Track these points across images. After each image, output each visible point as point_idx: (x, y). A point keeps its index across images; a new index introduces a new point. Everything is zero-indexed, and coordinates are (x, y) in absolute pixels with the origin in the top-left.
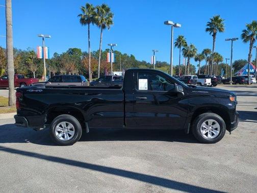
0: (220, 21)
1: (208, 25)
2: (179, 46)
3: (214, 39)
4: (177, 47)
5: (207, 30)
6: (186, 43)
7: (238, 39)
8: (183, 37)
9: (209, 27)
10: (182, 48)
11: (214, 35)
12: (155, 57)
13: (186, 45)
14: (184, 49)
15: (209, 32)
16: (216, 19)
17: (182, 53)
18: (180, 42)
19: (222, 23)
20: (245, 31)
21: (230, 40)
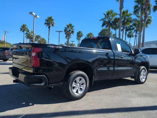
0: (53, 20)
1: (46, 21)
2: (23, 31)
3: (49, 30)
4: (22, 31)
5: (45, 23)
6: (28, 29)
7: (62, 32)
8: (26, 25)
9: (46, 22)
10: (25, 32)
11: (49, 27)
12: (6, 36)
13: (28, 31)
14: (27, 33)
15: (46, 25)
16: (50, 18)
17: (25, 35)
18: (23, 28)
19: (53, 21)
20: (66, 28)
21: (58, 31)
